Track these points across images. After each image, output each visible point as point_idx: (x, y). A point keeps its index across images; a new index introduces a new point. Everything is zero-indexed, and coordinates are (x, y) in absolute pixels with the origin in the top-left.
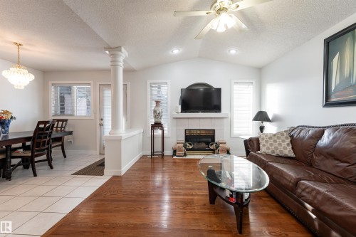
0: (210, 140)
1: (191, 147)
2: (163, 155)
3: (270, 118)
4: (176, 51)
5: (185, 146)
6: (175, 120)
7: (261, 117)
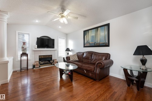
0: (50, 59)
1: (42, 63)
2: (27, 69)
3: (70, 50)
4: (37, 21)
5: (40, 63)
6: (34, 52)
7: (68, 50)
